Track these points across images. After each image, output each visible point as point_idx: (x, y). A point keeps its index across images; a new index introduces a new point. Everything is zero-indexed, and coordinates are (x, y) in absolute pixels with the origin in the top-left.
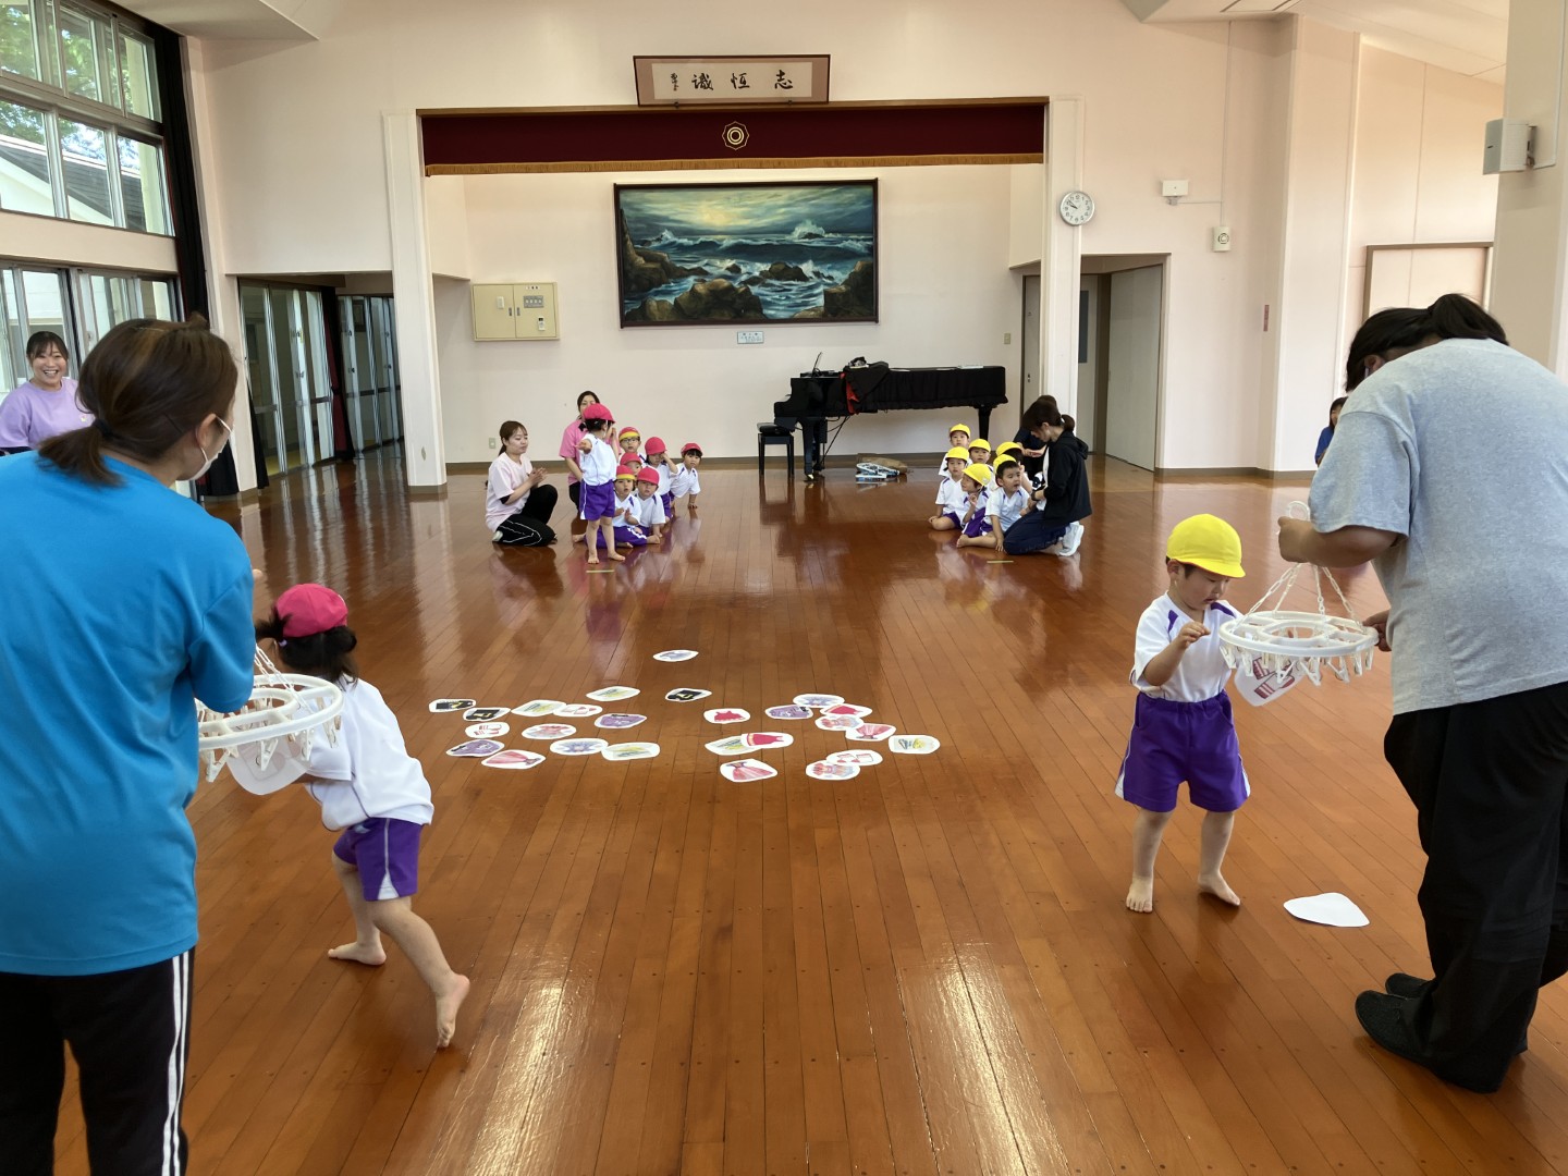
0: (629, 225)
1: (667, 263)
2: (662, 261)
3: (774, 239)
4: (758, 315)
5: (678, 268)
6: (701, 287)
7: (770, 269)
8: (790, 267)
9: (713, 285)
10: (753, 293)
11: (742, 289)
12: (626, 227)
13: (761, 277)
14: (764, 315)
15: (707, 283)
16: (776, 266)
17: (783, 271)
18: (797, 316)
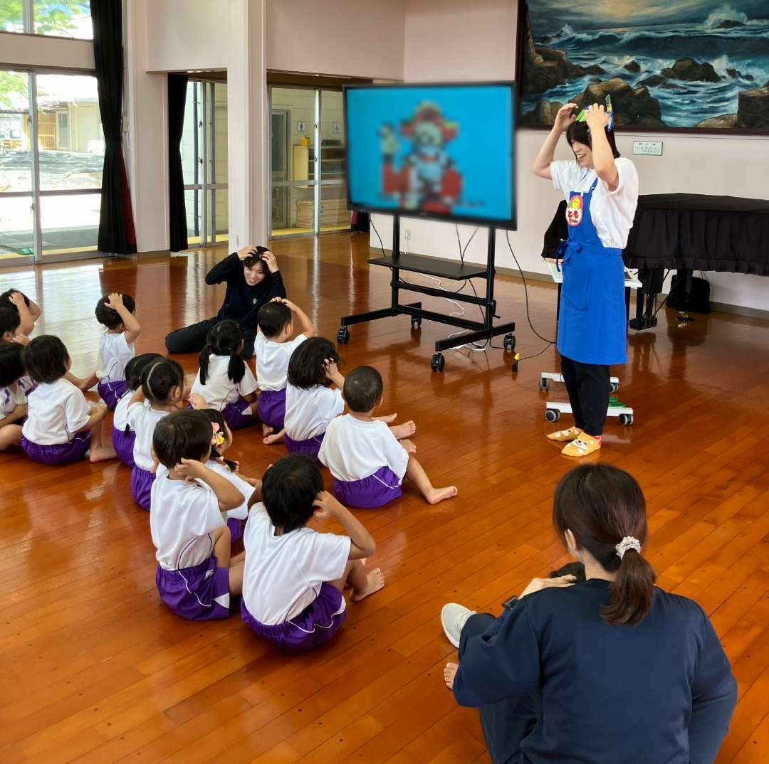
0: (532, 21)
1: (564, 61)
2: (558, 58)
4: (656, 122)
5: (574, 66)
6: (596, 88)
7: (674, 66)
8: (698, 64)
9: (609, 85)
10: (651, 96)
11: (640, 91)
12: (528, 24)
13: (663, 76)
14: (663, 122)
15: (602, 84)
16: (681, 63)
17: (689, 68)
18: (702, 124)
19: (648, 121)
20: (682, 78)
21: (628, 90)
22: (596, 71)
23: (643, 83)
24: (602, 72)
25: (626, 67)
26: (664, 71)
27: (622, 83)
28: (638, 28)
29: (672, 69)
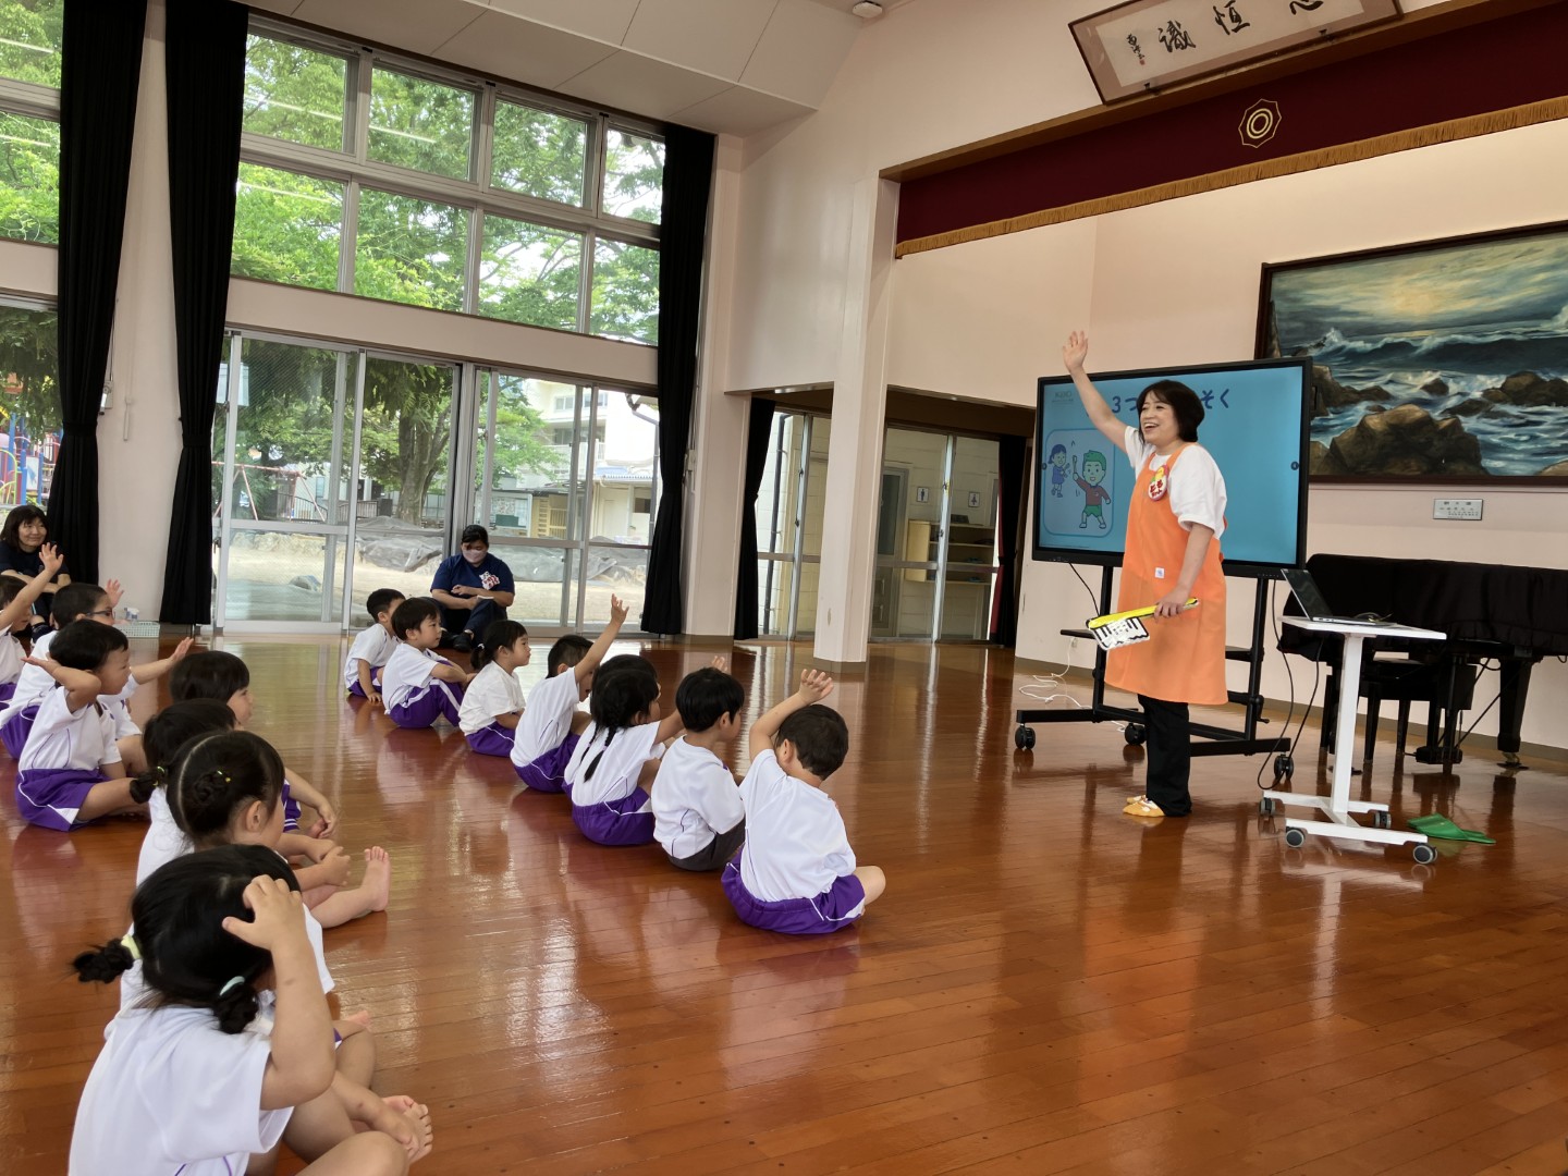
0: (1279, 324)
1: (1326, 382)
2: (1318, 378)
3: (1518, 332)
4: (1472, 469)
5: (1343, 389)
6: (1376, 421)
7: (1503, 385)
8: (1543, 381)
9: (1397, 416)
10: (1466, 430)
11: (1447, 423)
12: (1274, 329)
13: (1484, 399)
14: (1483, 469)
15: (1386, 413)
16: (1515, 380)
17: (1529, 387)
18: (1549, 471)
19: (1459, 468)
20: (1517, 402)
21: (1427, 421)
22: (1378, 395)
23: (1453, 411)
24: (1386, 397)
25: (1426, 388)
26: (1487, 393)
27: (1418, 412)
28: (1446, 331)
29: (1501, 389)
